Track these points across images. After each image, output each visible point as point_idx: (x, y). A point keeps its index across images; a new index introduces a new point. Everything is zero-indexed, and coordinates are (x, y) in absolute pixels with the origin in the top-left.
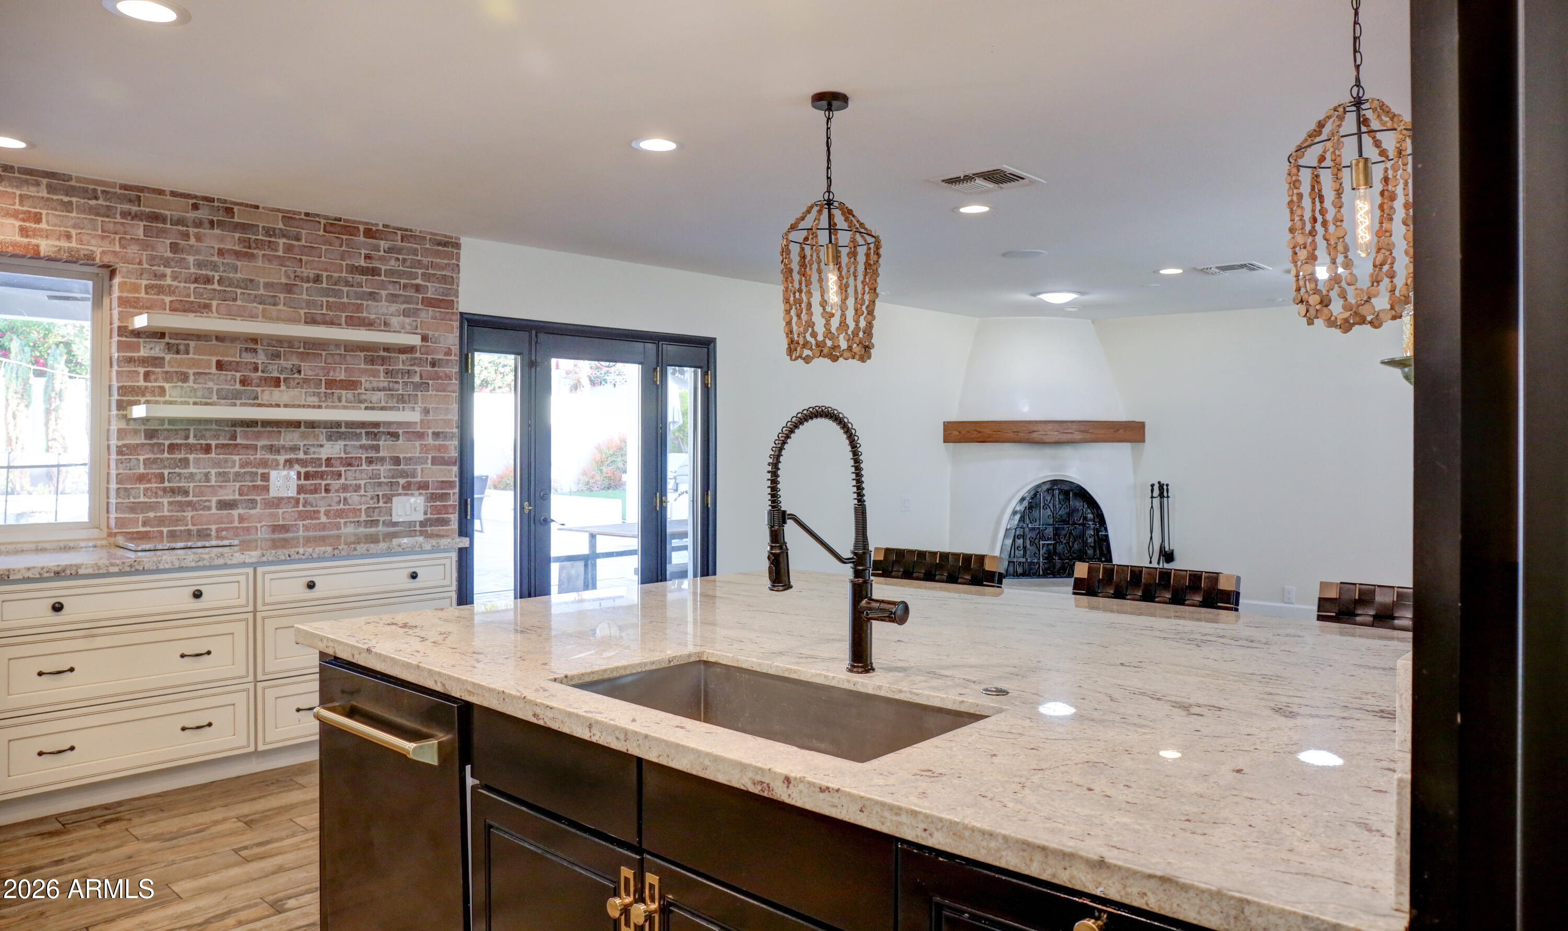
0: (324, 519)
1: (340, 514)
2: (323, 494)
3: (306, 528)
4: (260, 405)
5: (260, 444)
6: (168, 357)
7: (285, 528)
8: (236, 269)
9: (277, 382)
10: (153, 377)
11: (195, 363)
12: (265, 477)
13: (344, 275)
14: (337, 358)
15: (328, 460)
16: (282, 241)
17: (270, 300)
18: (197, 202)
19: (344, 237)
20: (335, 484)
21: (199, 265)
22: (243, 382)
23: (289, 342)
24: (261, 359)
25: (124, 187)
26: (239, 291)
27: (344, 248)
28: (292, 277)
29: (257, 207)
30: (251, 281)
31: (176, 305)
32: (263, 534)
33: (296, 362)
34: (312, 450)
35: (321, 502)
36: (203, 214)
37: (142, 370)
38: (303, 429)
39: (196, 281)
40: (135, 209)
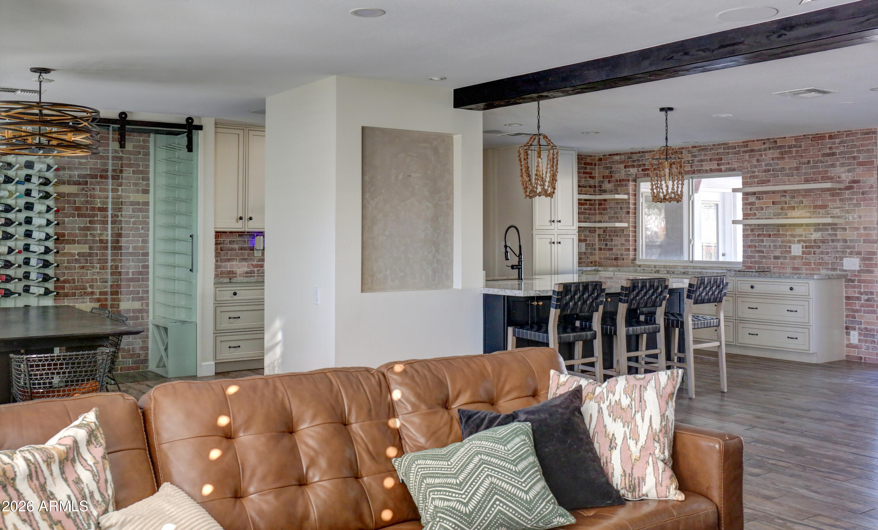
0: (813, 266)
1: (820, 264)
2: (813, 255)
3: (806, 269)
4: (788, 218)
5: (788, 233)
6: (757, 201)
7: (797, 269)
8: (778, 164)
9: (793, 208)
10: (752, 209)
11: (765, 203)
12: (790, 247)
13: (820, 158)
14: (818, 196)
15: (815, 240)
16: (794, 149)
17: (791, 174)
18: (764, 142)
19: (820, 142)
20: (818, 251)
21: (766, 165)
22: (782, 209)
23: (798, 191)
24: (788, 199)
25: (743, 142)
26: (779, 173)
27: (820, 146)
28: (798, 163)
29: (785, 138)
30: (784, 168)
31: (759, 182)
32: (789, 270)
33: (801, 199)
34: (808, 236)
35: (812, 258)
36: (767, 146)
37: (749, 207)
38: (804, 227)
39: (765, 172)
40: (746, 149)
